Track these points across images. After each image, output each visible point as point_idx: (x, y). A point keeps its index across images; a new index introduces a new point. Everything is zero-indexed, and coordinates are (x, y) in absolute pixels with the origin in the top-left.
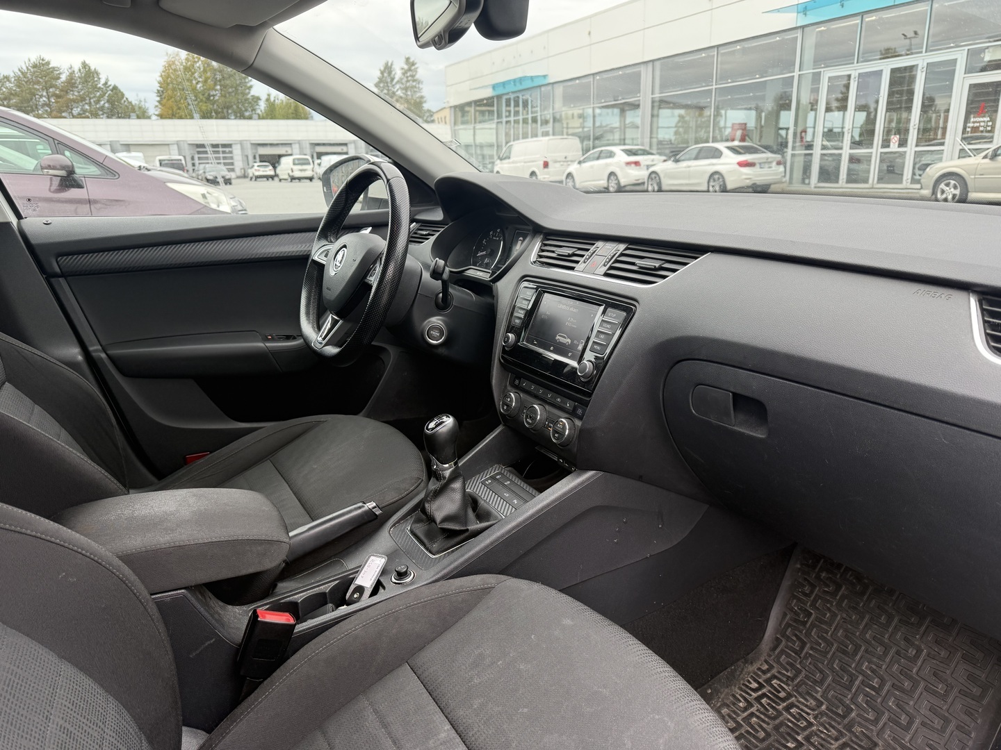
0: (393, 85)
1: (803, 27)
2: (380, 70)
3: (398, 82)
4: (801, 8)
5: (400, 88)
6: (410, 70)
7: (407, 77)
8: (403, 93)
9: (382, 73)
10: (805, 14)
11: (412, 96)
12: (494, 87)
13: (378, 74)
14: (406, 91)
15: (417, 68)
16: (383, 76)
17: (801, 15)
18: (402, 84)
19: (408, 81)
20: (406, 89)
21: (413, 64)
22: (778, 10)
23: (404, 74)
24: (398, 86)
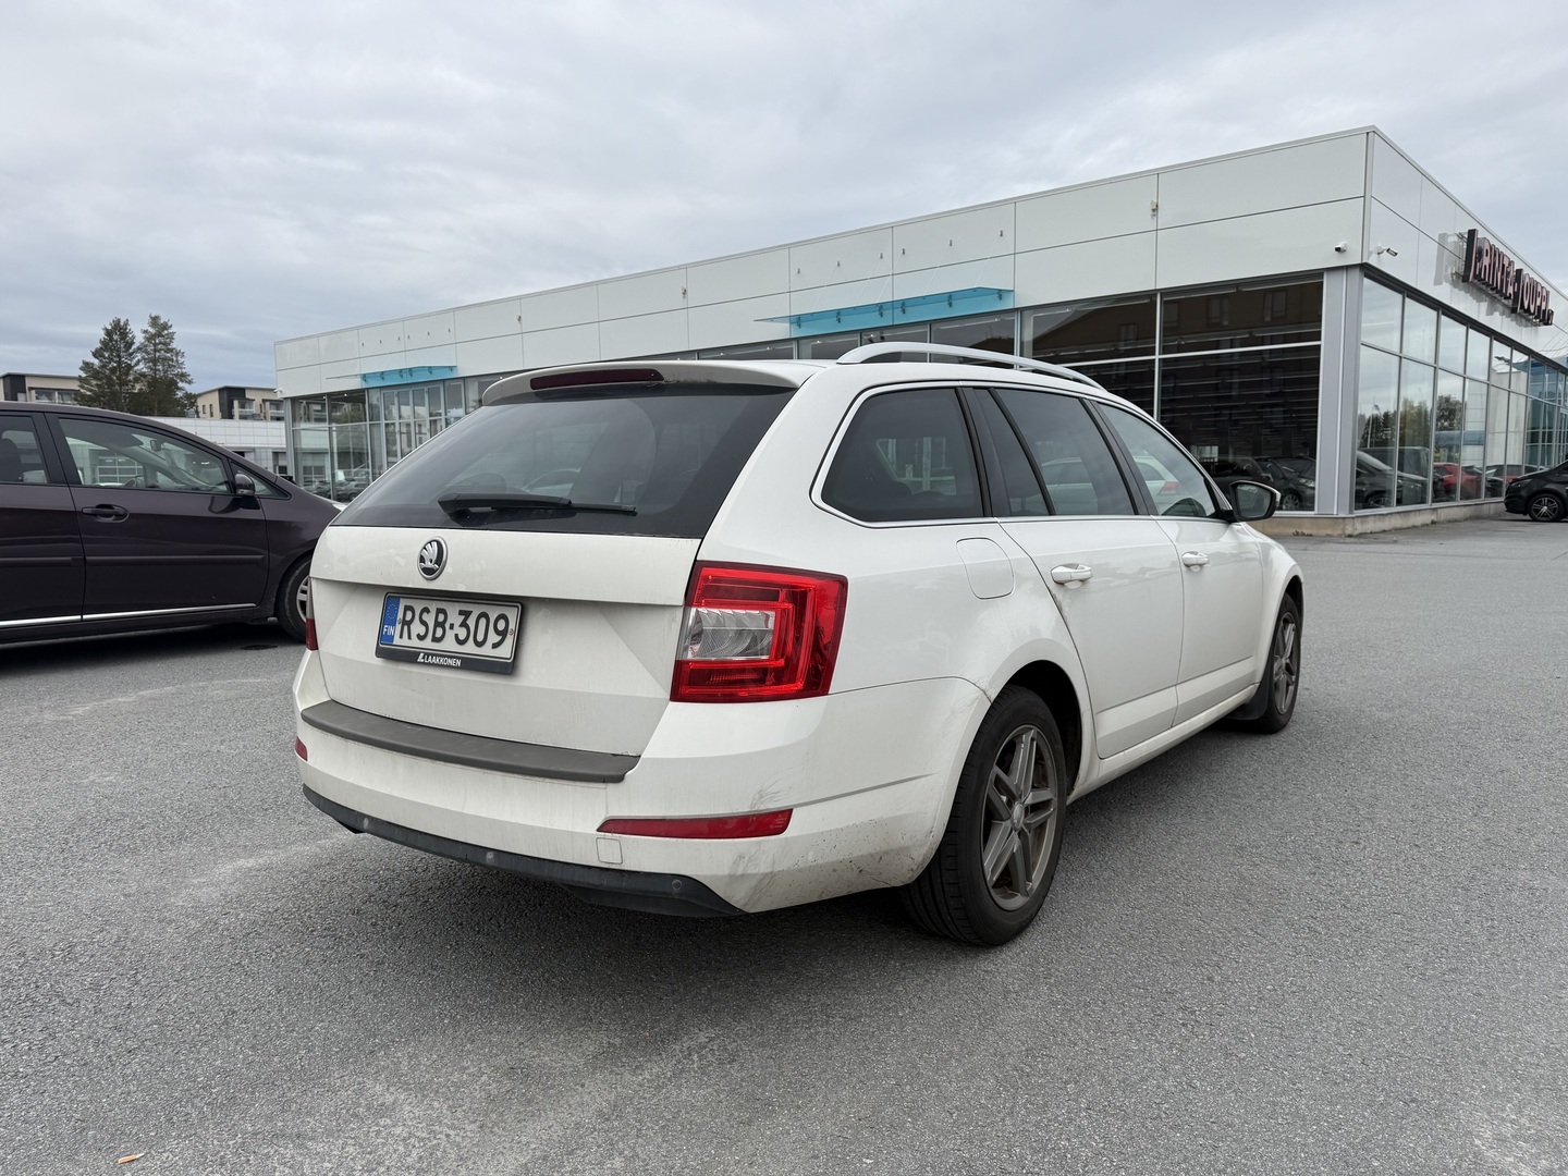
0: (131, 354)
1: (797, 339)
2: (107, 330)
3: (139, 349)
4: (795, 319)
5: (143, 358)
6: (159, 334)
7: (155, 345)
8: (149, 367)
9: (108, 333)
10: (799, 326)
11: (166, 372)
12: (364, 377)
13: (102, 335)
14: (155, 365)
15: (174, 333)
16: (111, 339)
17: (795, 326)
18: (147, 353)
19: (155, 351)
20: (155, 361)
21: (165, 326)
22: (772, 320)
23: (148, 339)
24: (139, 356)
